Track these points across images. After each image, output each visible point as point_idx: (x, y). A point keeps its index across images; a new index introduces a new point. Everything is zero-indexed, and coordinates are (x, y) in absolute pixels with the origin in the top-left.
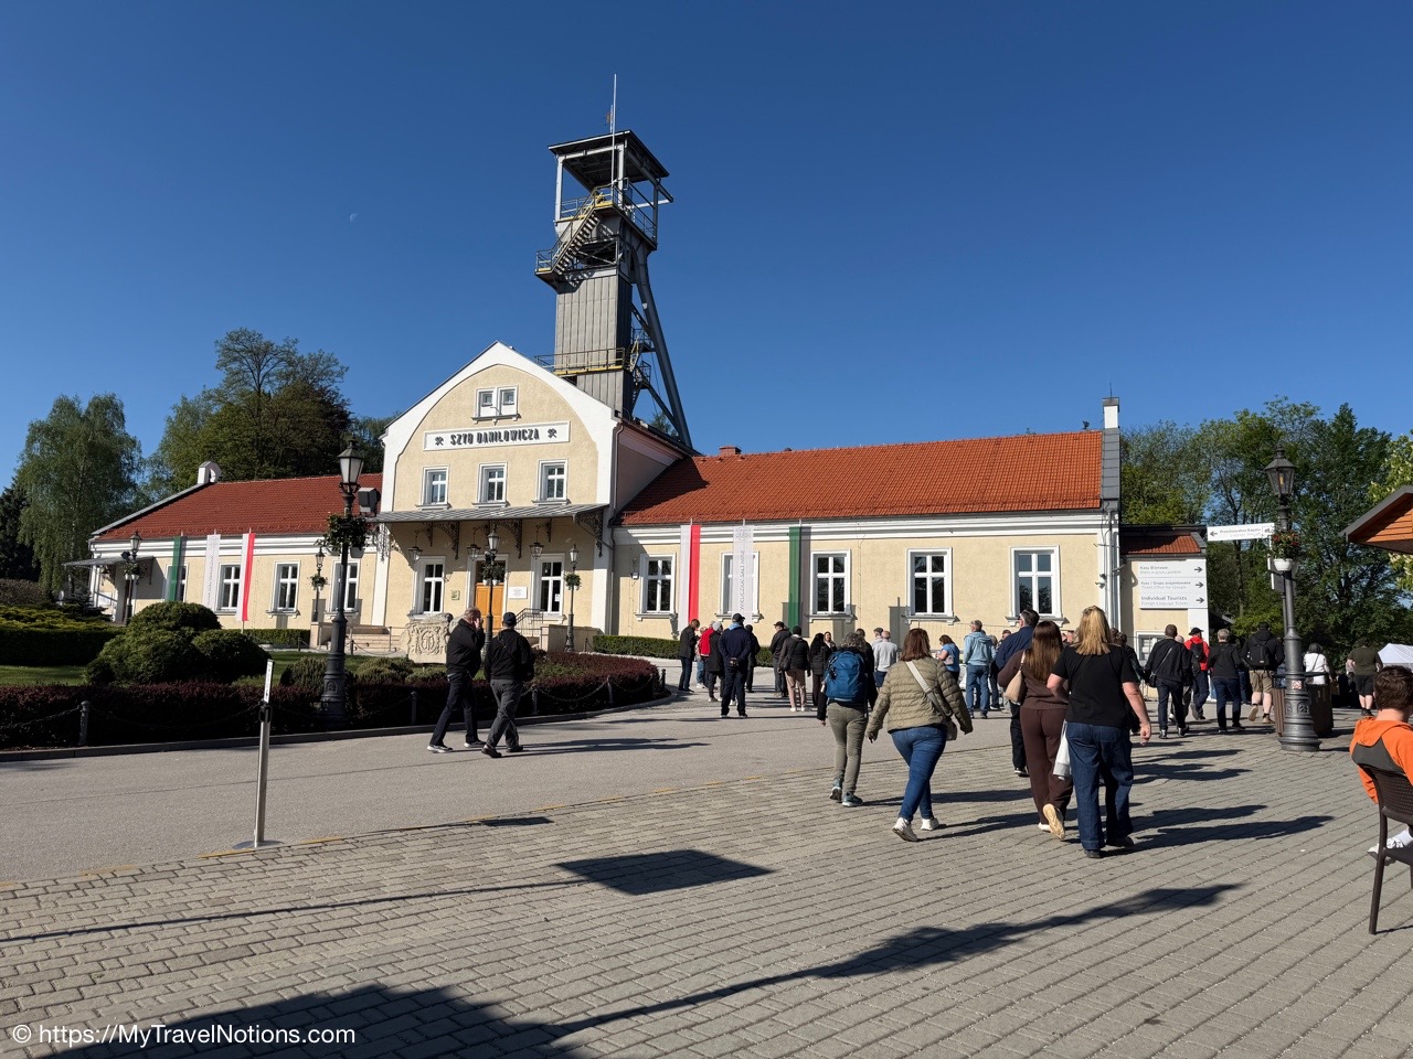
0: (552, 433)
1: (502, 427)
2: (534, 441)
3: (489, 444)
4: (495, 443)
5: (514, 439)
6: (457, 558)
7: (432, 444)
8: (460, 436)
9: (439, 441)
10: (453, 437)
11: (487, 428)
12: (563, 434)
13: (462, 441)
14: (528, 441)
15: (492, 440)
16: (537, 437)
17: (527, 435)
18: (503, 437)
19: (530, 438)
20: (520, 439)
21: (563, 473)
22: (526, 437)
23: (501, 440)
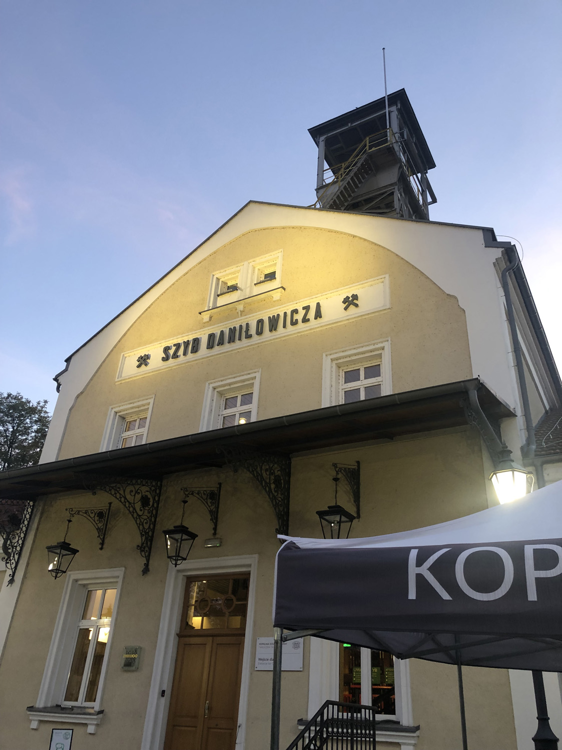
0: (351, 302)
1: (251, 319)
2: (313, 324)
3: (227, 347)
4: (237, 345)
5: (274, 328)
6: (146, 570)
7: (130, 370)
8: (179, 346)
9: (143, 362)
10: (167, 349)
11: (223, 326)
13: (180, 352)
14: (300, 328)
15: (232, 339)
16: (318, 315)
17: (299, 317)
18: (253, 331)
19: (305, 320)
20: (284, 326)
21: (378, 374)
22: (297, 320)
23: (250, 336)
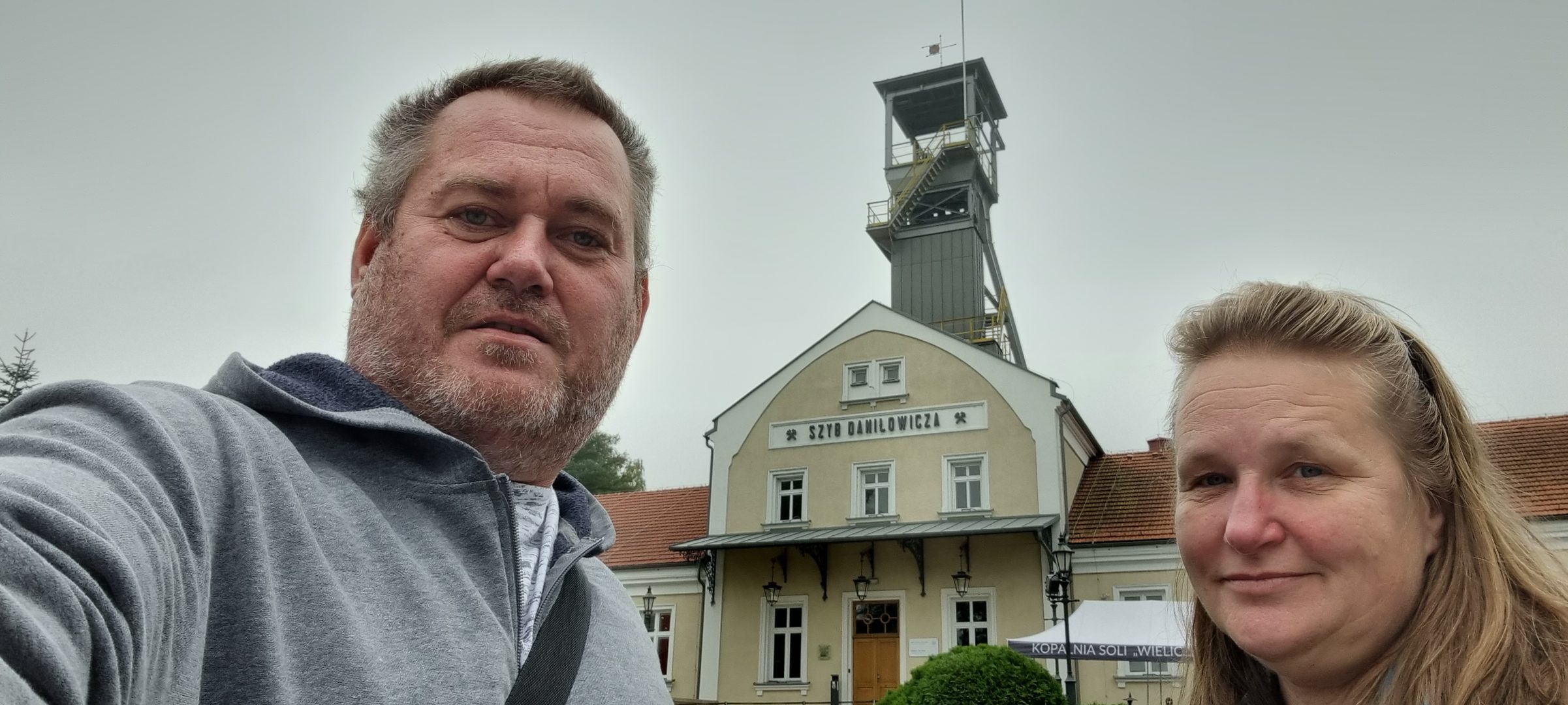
0: (960, 418)
1: (883, 415)
2: (933, 430)
3: (865, 437)
4: (873, 436)
5: (902, 427)
6: (825, 598)
7: (778, 438)
8: (821, 427)
9: (791, 435)
10: (812, 428)
11: (860, 417)
12: (977, 419)
13: (825, 433)
14: (924, 431)
15: (869, 430)
16: (937, 424)
17: (923, 422)
18: (886, 426)
19: (927, 426)
20: (911, 428)
21: (978, 473)
22: (920, 425)
23: (883, 431)
